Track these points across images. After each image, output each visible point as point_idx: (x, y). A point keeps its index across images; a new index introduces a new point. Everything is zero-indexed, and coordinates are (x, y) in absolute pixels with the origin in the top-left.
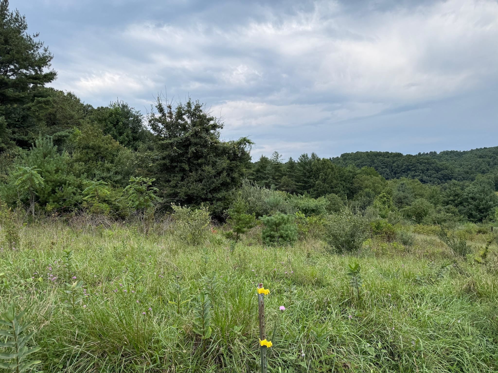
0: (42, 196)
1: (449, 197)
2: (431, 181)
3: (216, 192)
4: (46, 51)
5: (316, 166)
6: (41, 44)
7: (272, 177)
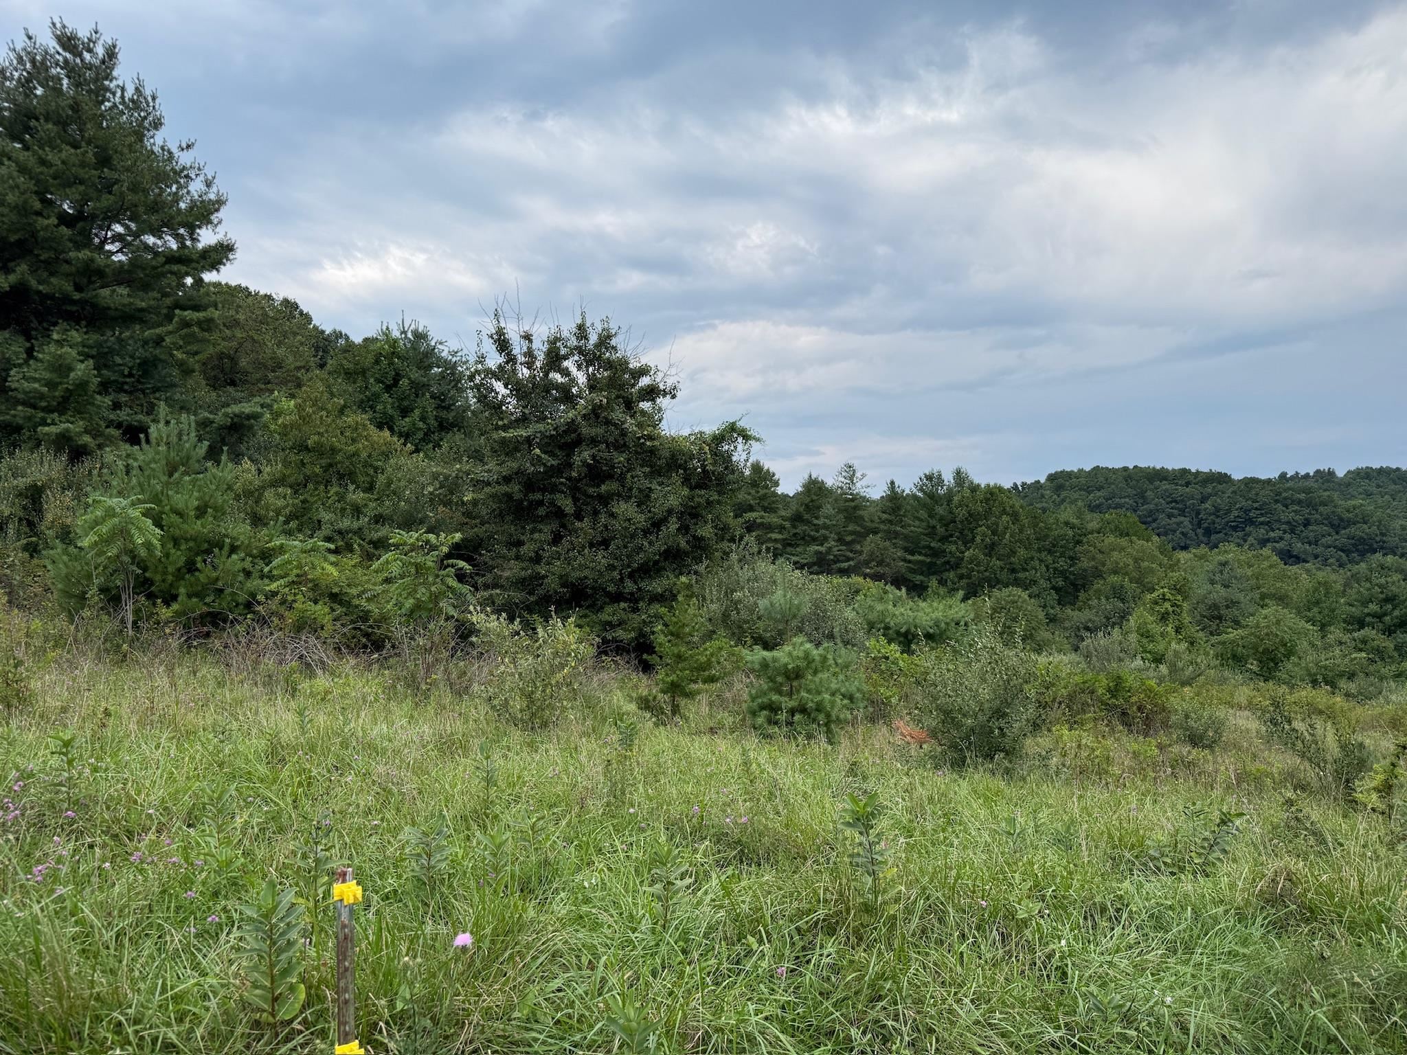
0: (158, 578)
1: (1365, 603)
2: (1316, 557)
3: (650, 576)
4: (209, 184)
5: (967, 506)
6: (199, 169)
7: (836, 537)
